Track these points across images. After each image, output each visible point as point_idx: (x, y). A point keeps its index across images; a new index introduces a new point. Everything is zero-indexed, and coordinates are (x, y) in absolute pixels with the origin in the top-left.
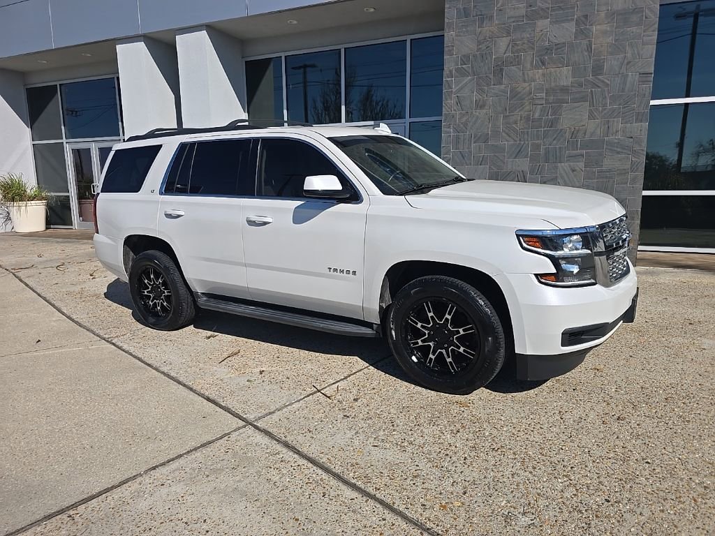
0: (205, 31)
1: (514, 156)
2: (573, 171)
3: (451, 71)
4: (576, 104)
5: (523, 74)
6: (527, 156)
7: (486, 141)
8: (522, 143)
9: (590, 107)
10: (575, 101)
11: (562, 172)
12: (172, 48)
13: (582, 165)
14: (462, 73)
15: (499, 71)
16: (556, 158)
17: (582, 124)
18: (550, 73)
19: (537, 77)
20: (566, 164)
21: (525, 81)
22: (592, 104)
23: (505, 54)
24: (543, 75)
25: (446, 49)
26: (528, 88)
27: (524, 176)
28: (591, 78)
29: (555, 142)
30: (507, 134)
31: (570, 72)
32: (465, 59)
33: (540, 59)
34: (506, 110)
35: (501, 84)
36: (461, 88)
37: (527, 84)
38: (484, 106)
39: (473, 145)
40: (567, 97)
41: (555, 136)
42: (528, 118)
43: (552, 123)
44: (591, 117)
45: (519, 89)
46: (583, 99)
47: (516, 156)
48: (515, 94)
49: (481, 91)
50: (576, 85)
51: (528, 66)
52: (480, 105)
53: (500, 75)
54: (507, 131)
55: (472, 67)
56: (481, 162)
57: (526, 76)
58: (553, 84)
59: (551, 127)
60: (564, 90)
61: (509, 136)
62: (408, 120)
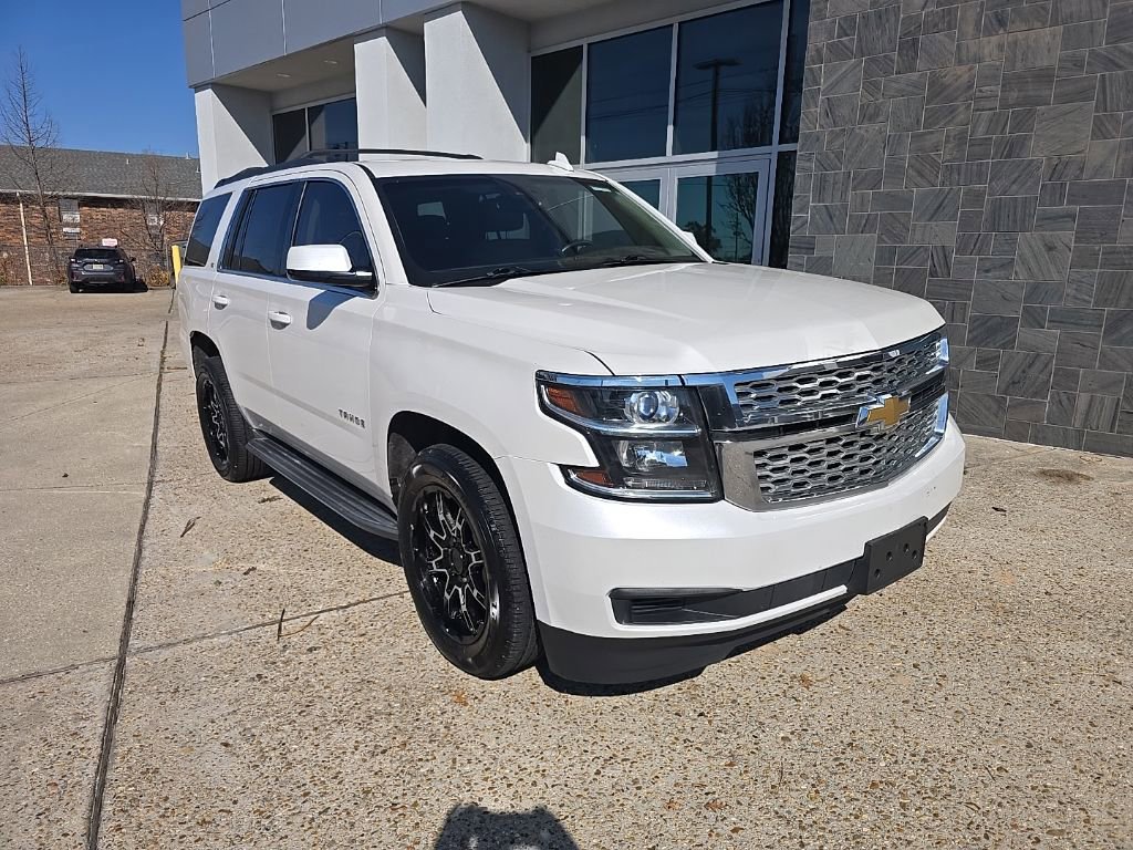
0: (460, 12)
1: (927, 217)
2: (1050, 248)
3: (818, 51)
4: (1067, 107)
5: (958, 46)
6: (953, 217)
7: (876, 186)
8: (947, 188)
9: (1097, 111)
10: (1063, 98)
11: (1026, 251)
12: (418, 39)
13: (1068, 236)
14: (839, 52)
15: (910, 47)
16: (1015, 221)
17: (1077, 148)
18: (1015, 43)
19: (986, 51)
20: (1035, 234)
21: (960, 62)
22: (1102, 105)
23: (923, 9)
24: (1000, 47)
25: (813, 8)
26: (965, 78)
27: (945, 256)
28: (1103, 47)
29: (1014, 187)
30: (919, 172)
31: (1059, 39)
32: (847, 27)
33: (996, 15)
34: (918, 121)
35: (912, 69)
36: (837, 82)
37: (964, 68)
38: (876, 114)
39: (850, 194)
40: (1047, 92)
41: (1016, 175)
42: (961, 138)
43: (1012, 149)
44: (1100, 132)
45: (947, 80)
46: (1083, 94)
47: (932, 217)
48: (937, 88)
49: (871, 87)
50: (1070, 65)
51: (970, 29)
52: (870, 115)
53: (911, 53)
54: (918, 165)
55: (860, 40)
56: (866, 226)
57: (964, 52)
58: (1019, 64)
59: (1009, 156)
60: (1044, 76)
61: (922, 176)
62: (776, 147)
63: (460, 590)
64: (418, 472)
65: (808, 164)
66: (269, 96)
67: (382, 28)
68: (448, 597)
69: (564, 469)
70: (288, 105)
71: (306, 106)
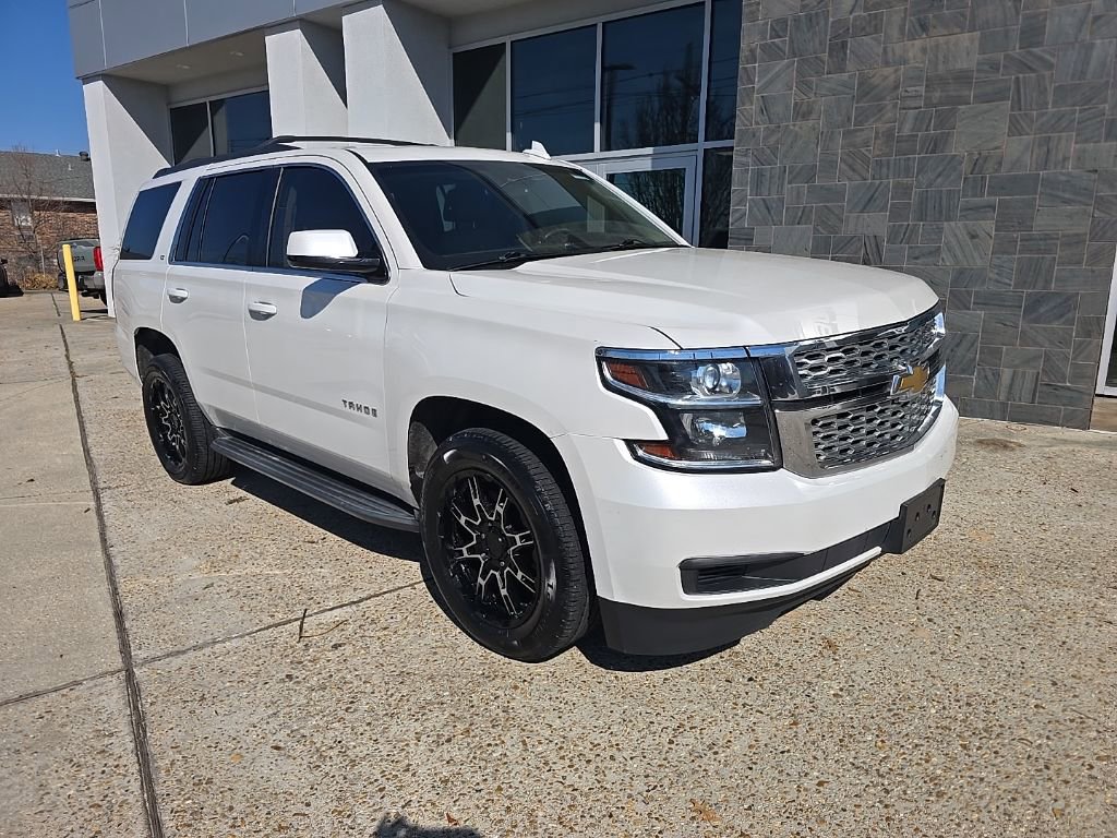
0: (381, 6)
1: (861, 207)
2: (973, 237)
3: (752, 51)
4: (985, 106)
5: (885, 50)
6: (884, 209)
7: (810, 179)
8: (878, 182)
9: (1012, 109)
10: (983, 98)
11: (954, 242)
12: (336, 33)
13: (989, 226)
14: (772, 53)
15: (839, 48)
16: (941, 212)
17: (996, 144)
18: (937, 46)
19: (911, 55)
20: (960, 224)
21: (887, 64)
22: (1017, 105)
23: (851, 13)
24: (924, 50)
25: (745, 10)
26: (892, 78)
27: (877, 246)
28: (1016, 51)
29: (939, 180)
30: (850, 167)
31: (977, 43)
32: (779, 29)
33: (919, 20)
34: (849, 119)
35: (842, 70)
36: (771, 82)
37: (891, 70)
38: (810, 113)
39: (787, 186)
40: (967, 93)
41: (940, 169)
42: (889, 135)
43: (936, 145)
44: (1015, 129)
45: (876, 81)
46: (999, 96)
47: (864, 208)
48: (866, 90)
49: (804, 85)
50: (986, 67)
51: (895, 33)
52: (803, 113)
53: (842, 55)
54: (850, 161)
55: (792, 41)
56: (800, 218)
57: (890, 54)
58: (941, 67)
59: (933, 151)
60: (963, 78)
61: (854, 170)
62: (702, 144)
63: (497, 574)
64: (449, 458)
65: (744, 159)
66: (165, 89)
67: (295, 20)
68: (483, 583)
69: (630, 443)
70: (186, 98)
71: (207, 100)
